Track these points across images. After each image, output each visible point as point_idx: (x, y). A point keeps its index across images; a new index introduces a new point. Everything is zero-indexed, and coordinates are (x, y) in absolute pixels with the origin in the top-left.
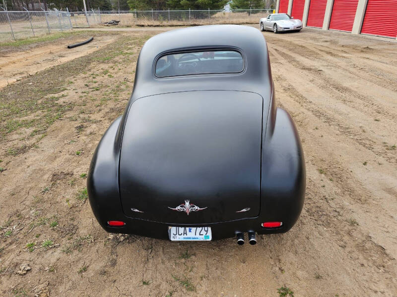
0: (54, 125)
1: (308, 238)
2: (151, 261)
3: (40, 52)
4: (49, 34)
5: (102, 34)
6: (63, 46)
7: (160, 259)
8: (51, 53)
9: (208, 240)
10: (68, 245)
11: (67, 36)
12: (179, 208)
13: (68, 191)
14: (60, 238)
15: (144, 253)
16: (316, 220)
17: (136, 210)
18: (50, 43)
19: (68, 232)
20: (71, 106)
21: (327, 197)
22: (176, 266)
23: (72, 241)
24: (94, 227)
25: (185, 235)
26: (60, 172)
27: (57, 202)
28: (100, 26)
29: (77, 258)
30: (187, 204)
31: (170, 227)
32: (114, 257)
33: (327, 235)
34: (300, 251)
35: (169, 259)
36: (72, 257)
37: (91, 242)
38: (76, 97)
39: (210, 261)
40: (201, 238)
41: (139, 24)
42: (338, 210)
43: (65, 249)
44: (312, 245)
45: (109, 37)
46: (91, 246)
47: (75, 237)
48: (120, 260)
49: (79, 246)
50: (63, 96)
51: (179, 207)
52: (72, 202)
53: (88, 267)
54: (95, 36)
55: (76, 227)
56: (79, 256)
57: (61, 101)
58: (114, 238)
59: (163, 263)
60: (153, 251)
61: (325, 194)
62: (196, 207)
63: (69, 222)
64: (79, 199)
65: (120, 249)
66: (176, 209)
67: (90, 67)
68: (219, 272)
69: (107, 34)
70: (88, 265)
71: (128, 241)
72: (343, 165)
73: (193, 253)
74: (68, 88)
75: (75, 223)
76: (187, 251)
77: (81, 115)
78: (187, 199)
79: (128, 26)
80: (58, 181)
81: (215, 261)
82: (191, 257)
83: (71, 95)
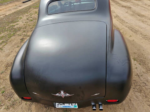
0: (11, 38)
1: (130, 100)
3: (11, 5)
6: (21, 2)
8: (16, 5)
9: (76, 108)
10: (8, 104)
12: (58, 94)
14: (5, 100)
15: (45, 109)
16: (134, 88)
18: (16, 1)
20: (19, 29)
21: (139, 74)
26: (10, 62)
33: (140, 98)
34: (127, 108)
37: (20, 102)
38: (22, 24)
40: (73, 107)
42: (145, 82)
44: (133, 105)
46: (19, 105)
47: (12, 99)
49: (13, 105)
50: (17, 24)
55: (13, 93)
57: (16, 27)
61: (138, 72)
62: (68, 94)
65: (33, 107)
66: (56, 95)
67: (30, 10)
72: (146, 56)
74: (20, 21)
77: (23, 33)
78: (62, 90)
80: (9, 68)
83: (20, 24)
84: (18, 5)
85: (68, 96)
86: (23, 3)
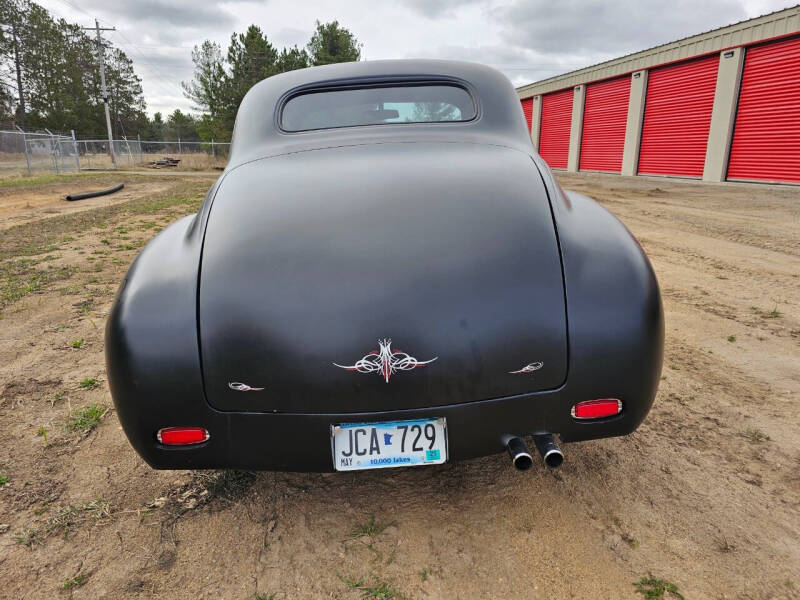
0: (21, 302)
1: (667, 472)
2: (276, 547)
3: (5, 205)
4: (29, 176)
5: (142, 180)
6: (58, 196)
7: (300, 541)
8: (28, 207)
9: (435, 462)
10: (35, 527)
11: (66, 182)
12: (363, 362)
13: (44, 414)
14: (13, 511)
15: (255, 530)
16: (671, 437)
17: (244, 387)
18: (28, 190)
19: (37, 497)
20: (66, 273)
21: (678, 395)
22: (346, 553)
23: (46, 517)
24: (113, 485)
25: (375, 452)
26: (26, 379)
27: (14, 438)
28: (137, 168)
29: (57, 557)
30: (386, 350)
31: (335, 429)
32: (169, 546)
33: (709, 463)
34: (659, 496)
35: (328, 539)
36: (41, 556)
37: (103, 516)
38: (80, 259)
39: (438, 534)
40: (419, 459)
41: (216, 166)
42: (712, 417)
43: (25, 536)
44: (682, 483)
45: (156, 185)
46: (101, 528)
47: (56, 508)
48: (186, 553)
49: (65, 528)
50: (50, 258)
51: (363, 361)
52: (56, 434)
53: (90, 574)
54: (127, 182)
55: (60, 487)
56: (64, 551)
57: (44, 266)
58: (167, 506)
59: (311, 548)
60: (280, 525)
61: (673, 391)
62: (409, 359)
63: (42, 476)
64: (74, 428)
65: (184, 528)
66: (356, 367)
67: (114, 219)
68: (467, 557)
69: (153, 179)
70: (90, 569)
71: (206, 508)
72: (689, 343)
73: (390, 522)
74: (64, 247)
75: (59, 478)
76: (373, 518)
77: (89, 286)
78: (384, 336)
79: (196, 170)
80: (20, 398)
81: (452, 533)
82: (386, 531)
83: (68, 256)
84: (42, 206)
85: (410, 366)
86: (69, 199)
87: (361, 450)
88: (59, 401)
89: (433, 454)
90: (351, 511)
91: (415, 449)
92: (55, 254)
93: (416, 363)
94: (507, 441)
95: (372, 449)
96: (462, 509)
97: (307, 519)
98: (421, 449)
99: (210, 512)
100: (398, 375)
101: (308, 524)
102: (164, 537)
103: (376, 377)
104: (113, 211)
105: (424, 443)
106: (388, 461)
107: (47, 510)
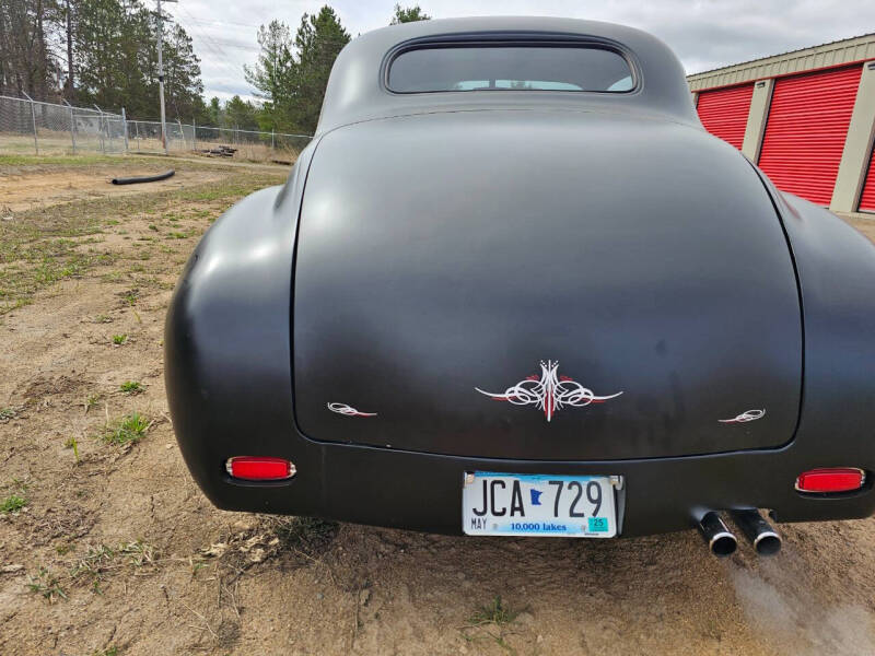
0: (56, 286)
2: (372, 629)
3: (44, 184)
4: (73, 154)
5: (194, 168)
6: (102, 179)
7: (404, 622)
8: (70, 187)
9: (602, 535)
10: (55, 570)
11: (112, 164)
12: (517, 391)
13: (75, 421)
14: (29, 546)
15: (344, 602)
17: (347, 410)
18: (73, 169)
19: (61, 529)
20: (109, 258)
22: (468, 647)
23: (70, 558)
24: (157, 520)
25: (517, 513)
26: (57, 377)
27: (36, 448)
28: (189, 155)
29: (84, 616)
30: (549, 375)
31: (468, 478)
32: (231, 613)
35: (441, 625)
36: (63, 614)
37: (145, 563)
38: (125, 245)
39: (591, 631)
40: (578, 529)
41: (276, 159)
43: (43, 584)
45: (210, 174)
46: (142, 578)
47: (85, 546)
48: (252, 626)
49: (95, 576)
50: (92, 241)
51: (517, 388)
52: (87, 448)
53: (126, 647)
54: (178, 169)
55: (90, 518)
56: (93, 608)
57: (84, 249)
58: (227, 554)
59: (419, 635)
60: (375, 596)
62: (582, 392)
63: (68, 500)
64: (114, 441)
65: (251, 589)
66: (507, 395)
69: (207, 168)
70: (125, 640)
71: (277, 562)
73: (522, 606)
74: (107, 230)
75: (90, 505)
76: (499, 600)
77: (134, 275)
78: (549, 356)
79: (254, 162)
80: (47, 399)
81: (608, 632)
82: (520, 618)
83: (112, 241)
84: (85, 188)
85: (583, 401)
86: (115, 182)
87: (498, 509)
88: (94, 406)
89: (599, 524)
90: (467, 585)
91: (572, 514)
92: (97, 237)
93: (592, 397)
94: (700, 515)
95: (514, 509)
96: (618, 598)
97: (411, 590)
98: (582, 515)
99: (283, 569)
100: (564, 412)
101: (413, 600)
102: (224, 601)
103: (534, 412)
104: (163, 196)
105: (585, 506)
106: (535, 527)
107: (73, 549)
